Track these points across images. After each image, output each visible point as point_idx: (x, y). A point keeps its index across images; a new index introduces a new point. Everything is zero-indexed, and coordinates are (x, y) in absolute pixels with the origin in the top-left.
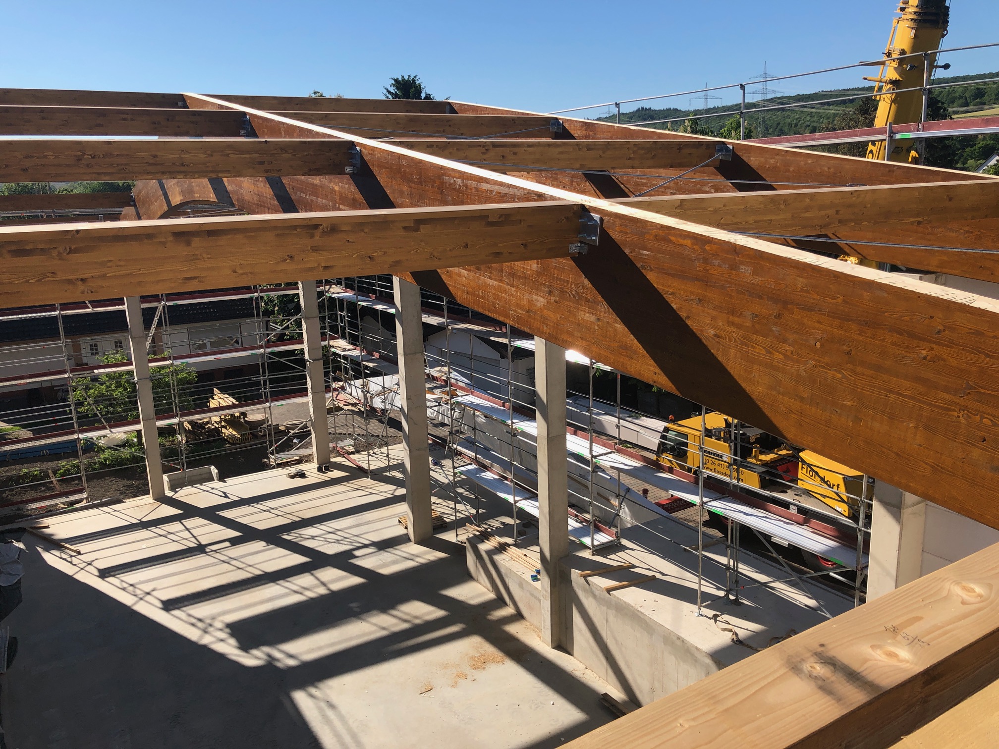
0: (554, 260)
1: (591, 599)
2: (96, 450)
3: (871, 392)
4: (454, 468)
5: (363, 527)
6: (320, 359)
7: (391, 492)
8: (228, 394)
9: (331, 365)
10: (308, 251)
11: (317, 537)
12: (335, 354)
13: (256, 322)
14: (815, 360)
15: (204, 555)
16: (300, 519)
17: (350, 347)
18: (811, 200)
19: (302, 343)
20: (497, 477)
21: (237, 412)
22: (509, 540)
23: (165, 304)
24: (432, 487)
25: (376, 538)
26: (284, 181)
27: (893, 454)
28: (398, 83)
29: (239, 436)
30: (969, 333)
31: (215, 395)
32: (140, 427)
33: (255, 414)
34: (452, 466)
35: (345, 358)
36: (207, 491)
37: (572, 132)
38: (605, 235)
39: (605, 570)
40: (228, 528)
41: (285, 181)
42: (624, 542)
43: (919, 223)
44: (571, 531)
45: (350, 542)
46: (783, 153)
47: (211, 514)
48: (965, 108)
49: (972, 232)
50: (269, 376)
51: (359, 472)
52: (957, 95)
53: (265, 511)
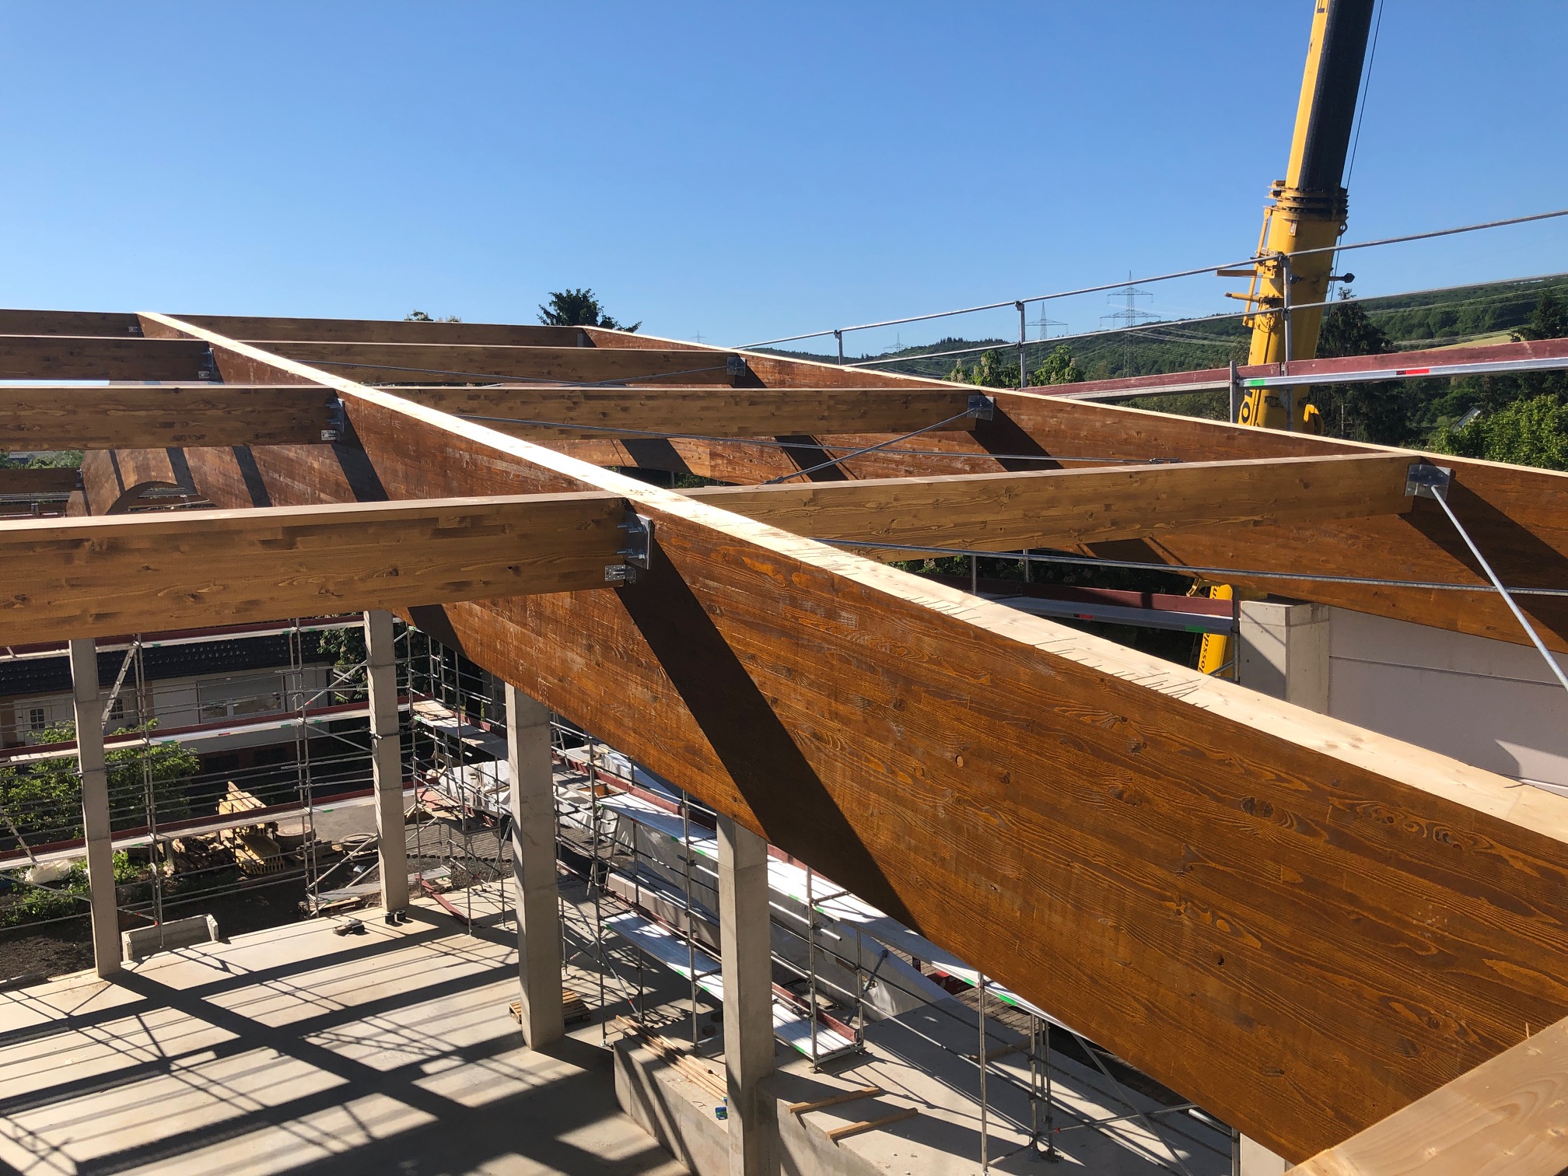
0: (592, 591)
1: (809, 1153)
2: (15, 890)
3: (1044, 855)
4: (600, 918)
5: (448, 1020)
6: (396, 734)
7: (501, 959)
8: (249, 792)
9: (414, 744)
10: (62, 587)
11: (364, 1039)
12: (420, 724)
13: (294, 673)
14: (959, 790)
15: (167, 1076)
16: (342, 1008)
17: (447, 713)
18: (1057, 488)
19: (367, 707)
20: (667, 934)
21: (260, 822)
22: (684, 1044)
23: (140, 646)
24: (571, 950)
25: (464, 1040)
26: (253, 453)
27: (1085, 978)
28: (561, 301)
29: (262, 863)
30: (1183, 752)
31: (229, 793)
32: (84, 851)
33: (291, 825)
34: (595, 915)
35: (440, 732)
36: (194, 960)
37: (760, 376)
38: (658, 553)
39: (833, 1101)
40: (217, 1026)
41: (255, 452)
42: (870, 1047)
43: (1256, 523)
44: (779, 1028)
45: (420, 1048)
46: (1069, 409)
47: (193, 1001)
48: (1428, 341)
49: (1357, 537)
50: (310, 762)
51: (454, 924)
52: (1415, 321)
53: (286, 993)
